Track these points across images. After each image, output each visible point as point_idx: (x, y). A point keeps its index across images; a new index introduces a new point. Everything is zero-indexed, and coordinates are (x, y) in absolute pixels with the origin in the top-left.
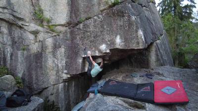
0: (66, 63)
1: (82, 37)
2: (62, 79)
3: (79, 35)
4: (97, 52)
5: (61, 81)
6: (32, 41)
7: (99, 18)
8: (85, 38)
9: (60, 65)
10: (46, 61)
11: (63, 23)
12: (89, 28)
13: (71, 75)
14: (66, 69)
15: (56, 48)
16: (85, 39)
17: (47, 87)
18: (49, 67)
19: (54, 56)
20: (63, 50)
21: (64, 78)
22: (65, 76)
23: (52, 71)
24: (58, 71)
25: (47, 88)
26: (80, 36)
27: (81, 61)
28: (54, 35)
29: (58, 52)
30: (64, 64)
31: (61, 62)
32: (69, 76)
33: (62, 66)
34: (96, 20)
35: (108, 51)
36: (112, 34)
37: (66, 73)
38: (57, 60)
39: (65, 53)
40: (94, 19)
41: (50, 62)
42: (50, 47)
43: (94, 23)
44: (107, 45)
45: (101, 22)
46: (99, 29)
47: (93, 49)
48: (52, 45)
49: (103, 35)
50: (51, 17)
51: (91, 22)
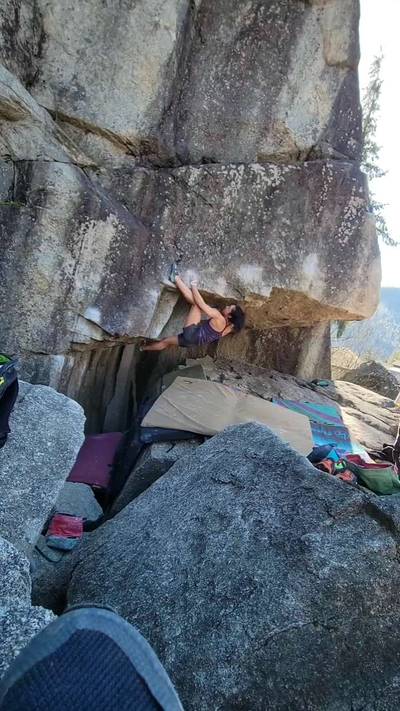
0: (102, 285)
2: (69, 338)
3: (173, 203)
5: (63, 346)
9: (78, 284)
13: (105, 333)
14: (96, 307)
15: (86, 212)
18: (36, 277)
19: (69, 241)
20: (108, 231)
21: (79, 338)
22: (85, 333)
23: (37, 298)
24: (61, 307)
27: (155, 294)
28: (80, 160)
29: (91, 231)
30: (95, 288)
31: (86, 274)
32: (97, 336)
33: (87, 292)
34: (255, 176)
35: (266, 292)
36: (297, 242)
37: (90, 322)
38: (73, 262)
39: (112, 249)
40: (247, 171)
41: (46, 259)
42: (64, 202)
43: (244, 181)
44: (269, 274)
45: (272, 190)
46: (255, 210)
47: (212, 270)
48: (75, 196)
49: (265, 235)
50: (77, 85)
51: (235, 175)
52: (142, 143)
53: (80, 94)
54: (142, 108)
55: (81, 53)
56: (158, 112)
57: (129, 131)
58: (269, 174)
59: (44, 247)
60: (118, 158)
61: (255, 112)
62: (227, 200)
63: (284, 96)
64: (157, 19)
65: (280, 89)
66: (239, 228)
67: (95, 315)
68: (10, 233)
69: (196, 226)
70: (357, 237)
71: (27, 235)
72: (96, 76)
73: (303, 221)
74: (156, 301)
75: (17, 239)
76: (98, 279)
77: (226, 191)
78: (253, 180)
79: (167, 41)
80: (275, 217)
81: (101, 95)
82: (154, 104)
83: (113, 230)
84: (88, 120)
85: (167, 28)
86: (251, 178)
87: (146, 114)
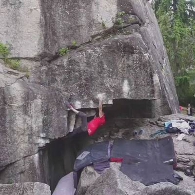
0: (43, 122)
1: (65, 79)
2: (37, 146)
3: (60, 75)
4: (91, 102)
5: (36, 150)
7: (96, 52)
8: (71, 80)
9: (34, 126)
10: (12, 122)
12: (79, 66)
13: (50, 139)
14: (44, 132)
15: (28, 99)
16: (71, 82)
17: (14, 161)
18: (19, 130)
20: (39, 102)
21: (41, 145)
22: (42, 142)
23: (21, 137)
24: (31, 136)
25: (14, 163)
26: (63, 77)
27: (65, 116)
28: (19, 76)
29: (33, 104)
30: (41, 124)
31: (36, 121)
32: (48, 141)
33: (38, 127)
34: (90, 55)
37: (43, 138)
38: (30, 119)
39: (42, 107)
40: (87, 53)
41: (20, 122)
43: (86, 58)
44: (109, 94)
47: (86, 98)
48: (23, 95)
51: (82, 57)
54: (36, 43)
55: (6, 32)
56: (42, 42)
57: (33, 54)
59: (18, 117)
61: (84, 19)
62: (82, 68)
63: (94, 7)
64: (30, 7)
65: (91, 5)
66: (91, 78)
68: (5, 117)
69: (73, 81)
71: (11, 116)
72: (14, 38)
74: (66, 119)
75: (8, 119)
76: (41, 120)
79: (37, 14)
81: (19, 45)
82: (40, 39)
83: (41, 100)
84: (17, 56)
85: (35, 9)
86: (89, 56)
87: (38, 44)
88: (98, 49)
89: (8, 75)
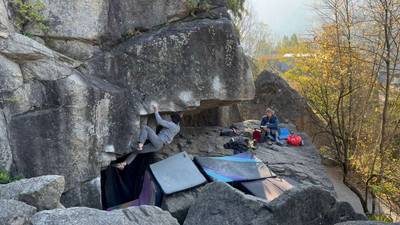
0: (110, 131)
1: (137, 73)
2: (100, 166)
3: (131, 68)
5: (98, 171)
6: (17, 80)
8: (145, 75)
9: (98, 137)
10: (69, 130)
11: (90, 37)
13: (117, 155)
18: (77, 143)
19: (89, 117)
21: (105, 164)
22: (107, 160)
23: (80, 153)
26: (134, 70)
27: (138, 123)
28: (74, 65)
29: (99, 107)
30: (107, 134)
31: (101, 129)
32: (114, 158)
33: (104, 138)
34: (174, 42)
35: (198, 104)
36: (206, 72)
37: (109, 153)
38: (93, 126)
39: (110, 110)
40: (168, 40)
41: (80, 131)
42: (81, 98)
43: (168, 46)
44: (196, 93)
45: (184, 47)
46: (179, 61)
47: (164, 99)
48: (86, 92)
49: (188, 73)
50: (54, 16)
51: (162, 44)
52: (102, 37)
53: (57, 22)
54: (97, 18)
56: (106, 17)
57: (92, 34)
58: (181, 39)
59: (77, 125)
60: (90, 50)
62: (162, 58)
66: (173, 72)
67: (111, 149)
68: (58, 125)
70: (235, 60)
71: (67, 123)
72: (63, 8)
73: (206, 60)
74: (139, 127)
75: (62, 127)
76: (107, 129)
77: (160, 53)
78: (174, 43)
80: (190, 62)
81: (69, 18)
82: (102, 13)
83: (109, 100)
84: (66, 35)
86: (171, 44)
87: (99, 21)
88: (183, 35)
89: (61, 63)
